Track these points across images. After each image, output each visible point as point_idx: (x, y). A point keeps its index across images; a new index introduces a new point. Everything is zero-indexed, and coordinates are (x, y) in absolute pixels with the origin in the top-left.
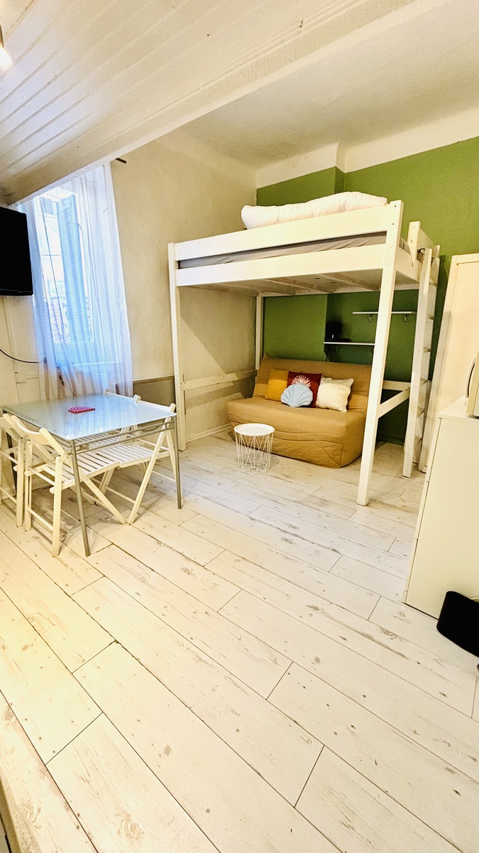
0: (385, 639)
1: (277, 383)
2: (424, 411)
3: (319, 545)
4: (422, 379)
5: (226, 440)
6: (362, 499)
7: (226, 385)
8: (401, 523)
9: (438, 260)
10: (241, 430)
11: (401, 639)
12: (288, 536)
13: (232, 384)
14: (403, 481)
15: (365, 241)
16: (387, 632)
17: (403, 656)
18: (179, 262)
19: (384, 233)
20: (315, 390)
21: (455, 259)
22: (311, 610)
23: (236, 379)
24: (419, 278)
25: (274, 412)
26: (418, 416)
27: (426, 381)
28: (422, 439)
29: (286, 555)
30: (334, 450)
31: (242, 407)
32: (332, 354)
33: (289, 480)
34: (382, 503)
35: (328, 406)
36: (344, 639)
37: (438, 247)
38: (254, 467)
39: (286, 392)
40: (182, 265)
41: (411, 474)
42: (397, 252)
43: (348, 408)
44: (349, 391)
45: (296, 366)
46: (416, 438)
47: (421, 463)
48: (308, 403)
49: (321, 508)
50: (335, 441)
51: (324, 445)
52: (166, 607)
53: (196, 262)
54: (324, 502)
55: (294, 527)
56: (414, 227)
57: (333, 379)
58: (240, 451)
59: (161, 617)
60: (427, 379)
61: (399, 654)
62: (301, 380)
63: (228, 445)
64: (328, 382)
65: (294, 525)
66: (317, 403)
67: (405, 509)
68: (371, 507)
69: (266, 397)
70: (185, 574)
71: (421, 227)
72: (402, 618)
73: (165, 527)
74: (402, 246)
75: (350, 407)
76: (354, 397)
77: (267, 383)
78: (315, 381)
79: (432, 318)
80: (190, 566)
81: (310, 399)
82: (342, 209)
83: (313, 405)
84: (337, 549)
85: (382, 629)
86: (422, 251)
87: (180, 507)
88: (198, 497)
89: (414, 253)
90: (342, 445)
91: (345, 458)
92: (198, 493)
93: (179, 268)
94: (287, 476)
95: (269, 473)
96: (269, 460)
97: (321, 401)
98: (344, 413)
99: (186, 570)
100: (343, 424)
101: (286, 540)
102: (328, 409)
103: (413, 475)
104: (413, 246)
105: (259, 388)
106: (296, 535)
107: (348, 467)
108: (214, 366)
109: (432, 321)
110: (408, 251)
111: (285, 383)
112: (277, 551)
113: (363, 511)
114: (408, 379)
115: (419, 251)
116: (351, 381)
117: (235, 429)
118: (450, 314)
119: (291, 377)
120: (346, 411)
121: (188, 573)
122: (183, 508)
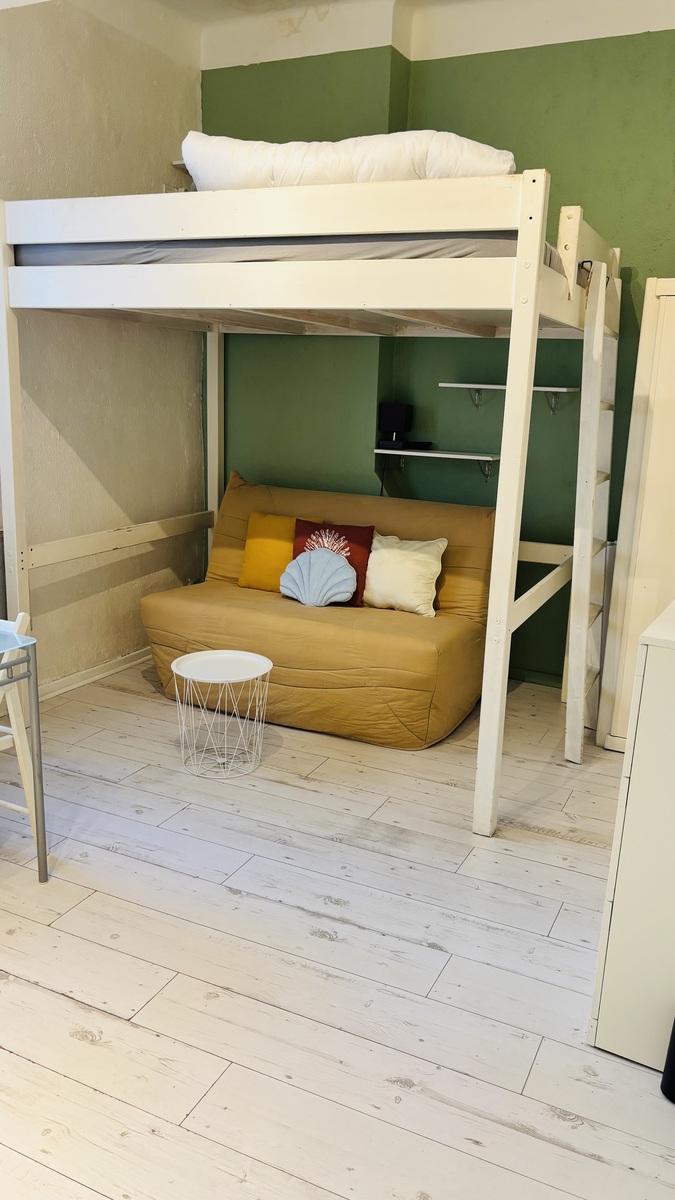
0: (560, 1129)
1: (268, 548)
2: (603, 611)
3: (399, 938)
4: (595, 540)
5: (139, 693)
6: (483, 820)
7: (135, 552)
8: (571, 869)
9: (618, 282)
10: (192, 667)
11: (593, 1124)
12: (326, 925)
13: (151, 549)
14: (566, 772)
15: (472, 248)
16: (564, 1115)
17: (599, 1159)
18: (16, 248)
19: (512, 235)
20: (360, 566)
21: (654, 286)
22: (396, 1090)
23: (163, 535)
24: (582, 323)
25: (268, 619)
26: (592, 621)
27: (604, 545)
28: (600, 673)
29: (325, 968)
30: (412, 708)
31: (181, 608)
32: (395, 479)
33: (312, 785)
34: (525, 826)
35: (393, 602)
36: (477, 1142)
37: (617, 251)
38: (225, 760)
39: (292, 569)
40: (24, 255)
41: (583, 754)
42: (539, 278)
43: (436, 606)
44: (437, 568)
45: (313, 507)
46: (589, 671)
47: (602, 727)
48: (346, 596)
49: (393, 850)
50: (416, 685)
51: (388, 697)
52: (48, 1131)
53: (64, 253)
54: (399, 834)
55: (338, 902)
56: (571, 217)
57: (401, 539)
58: (185, 720)
59: (40, 1157)
60: (605, 539)
61: (593, 1156)
62: (327, 540)
63: (152, 709)
64: (389, 546)
65: (336, 896)
66: (367, 595)
67: (575, 837)
68: (504, 838)
69: (242, 581)
70: (85, 1044)
71: (585, 217)
72: (592, 1079)
73: (11, 932)
74: (550, 260)
75: (442, 604)
76: (449, 579)
77: (243, 547)
78: (358, 543)
79: (610, 408)
80: (95, 1022)
81: (352, 587)
82: (418, 172)
83: (357, 600)
84: (440, 943)
85: (553, 1109)
86: (587, 265)
87: (44, 876)
88: (88, 849)
89: (571, 270)
90: (429, 695)
91: (437, 724)
92: (84, 837)
93: (17, 264)
94: (306, 778)
95: (261, 772)
96: (259, 739)
97: (375, 590)
98: (429, 618)
99: (84, 1035)
100: (433, 647)
101: (323, 934)
102: (393, 609)
103: (587, 758)
104: (569, 258)
105: (221, 559)
106: (343, 921)
107: (445, 746)
108: (102, 502)
109: (611, 413)
110: (561, 271)
111: (287, 547)
112: (304, 962)
113: (486, 850)
114: (568, 540)
115: (581, 266)
116: (442, 545)
117: (174, 666)
118: (647, 400)
119: (303, 533)
120: (432, 612)
121: (93, 1042)
122: (51, 880)
